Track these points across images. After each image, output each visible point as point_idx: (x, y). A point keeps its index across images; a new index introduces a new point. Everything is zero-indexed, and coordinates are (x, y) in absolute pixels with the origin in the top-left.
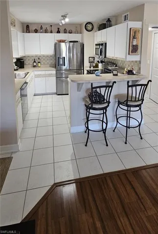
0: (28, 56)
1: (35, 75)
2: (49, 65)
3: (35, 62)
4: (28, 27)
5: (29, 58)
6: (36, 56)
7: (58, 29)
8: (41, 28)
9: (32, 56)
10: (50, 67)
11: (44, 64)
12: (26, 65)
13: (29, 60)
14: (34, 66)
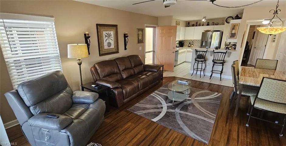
0: (187, 40)
1: (187, 51)
2: (198, 47)
3: (190, 44)
4: (189, 23)
5: (187, 42)
6: (191, 41)
7: (208, 23)
8: (197, 23)
9: (189, 41)
10: (199, 48)
11: (196, 45)
12: (185, 45)
13: (187, 43)
14: (189, 46)
